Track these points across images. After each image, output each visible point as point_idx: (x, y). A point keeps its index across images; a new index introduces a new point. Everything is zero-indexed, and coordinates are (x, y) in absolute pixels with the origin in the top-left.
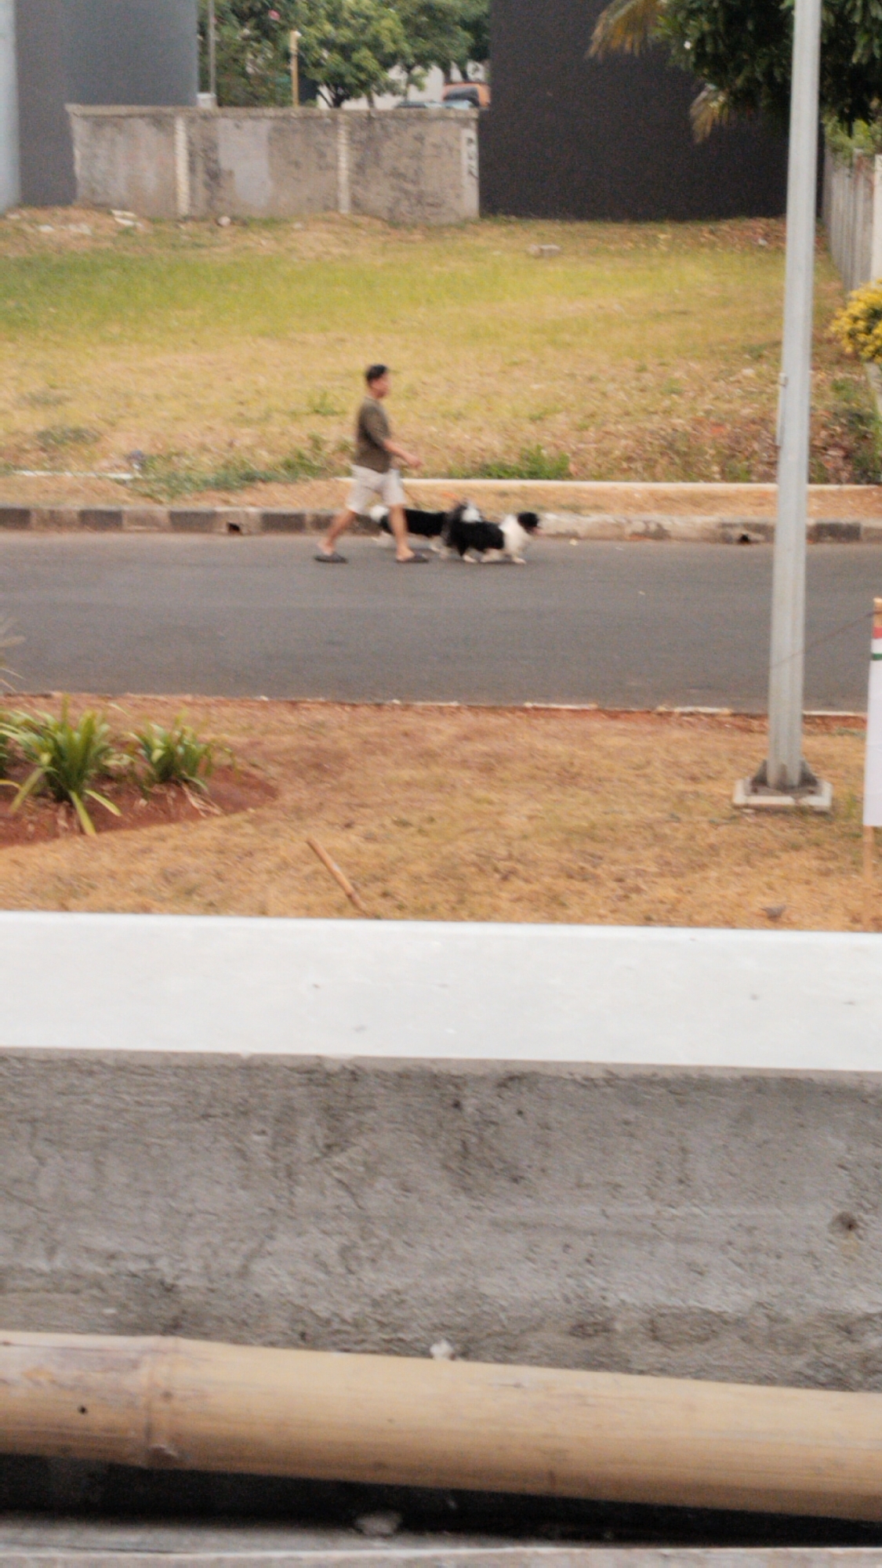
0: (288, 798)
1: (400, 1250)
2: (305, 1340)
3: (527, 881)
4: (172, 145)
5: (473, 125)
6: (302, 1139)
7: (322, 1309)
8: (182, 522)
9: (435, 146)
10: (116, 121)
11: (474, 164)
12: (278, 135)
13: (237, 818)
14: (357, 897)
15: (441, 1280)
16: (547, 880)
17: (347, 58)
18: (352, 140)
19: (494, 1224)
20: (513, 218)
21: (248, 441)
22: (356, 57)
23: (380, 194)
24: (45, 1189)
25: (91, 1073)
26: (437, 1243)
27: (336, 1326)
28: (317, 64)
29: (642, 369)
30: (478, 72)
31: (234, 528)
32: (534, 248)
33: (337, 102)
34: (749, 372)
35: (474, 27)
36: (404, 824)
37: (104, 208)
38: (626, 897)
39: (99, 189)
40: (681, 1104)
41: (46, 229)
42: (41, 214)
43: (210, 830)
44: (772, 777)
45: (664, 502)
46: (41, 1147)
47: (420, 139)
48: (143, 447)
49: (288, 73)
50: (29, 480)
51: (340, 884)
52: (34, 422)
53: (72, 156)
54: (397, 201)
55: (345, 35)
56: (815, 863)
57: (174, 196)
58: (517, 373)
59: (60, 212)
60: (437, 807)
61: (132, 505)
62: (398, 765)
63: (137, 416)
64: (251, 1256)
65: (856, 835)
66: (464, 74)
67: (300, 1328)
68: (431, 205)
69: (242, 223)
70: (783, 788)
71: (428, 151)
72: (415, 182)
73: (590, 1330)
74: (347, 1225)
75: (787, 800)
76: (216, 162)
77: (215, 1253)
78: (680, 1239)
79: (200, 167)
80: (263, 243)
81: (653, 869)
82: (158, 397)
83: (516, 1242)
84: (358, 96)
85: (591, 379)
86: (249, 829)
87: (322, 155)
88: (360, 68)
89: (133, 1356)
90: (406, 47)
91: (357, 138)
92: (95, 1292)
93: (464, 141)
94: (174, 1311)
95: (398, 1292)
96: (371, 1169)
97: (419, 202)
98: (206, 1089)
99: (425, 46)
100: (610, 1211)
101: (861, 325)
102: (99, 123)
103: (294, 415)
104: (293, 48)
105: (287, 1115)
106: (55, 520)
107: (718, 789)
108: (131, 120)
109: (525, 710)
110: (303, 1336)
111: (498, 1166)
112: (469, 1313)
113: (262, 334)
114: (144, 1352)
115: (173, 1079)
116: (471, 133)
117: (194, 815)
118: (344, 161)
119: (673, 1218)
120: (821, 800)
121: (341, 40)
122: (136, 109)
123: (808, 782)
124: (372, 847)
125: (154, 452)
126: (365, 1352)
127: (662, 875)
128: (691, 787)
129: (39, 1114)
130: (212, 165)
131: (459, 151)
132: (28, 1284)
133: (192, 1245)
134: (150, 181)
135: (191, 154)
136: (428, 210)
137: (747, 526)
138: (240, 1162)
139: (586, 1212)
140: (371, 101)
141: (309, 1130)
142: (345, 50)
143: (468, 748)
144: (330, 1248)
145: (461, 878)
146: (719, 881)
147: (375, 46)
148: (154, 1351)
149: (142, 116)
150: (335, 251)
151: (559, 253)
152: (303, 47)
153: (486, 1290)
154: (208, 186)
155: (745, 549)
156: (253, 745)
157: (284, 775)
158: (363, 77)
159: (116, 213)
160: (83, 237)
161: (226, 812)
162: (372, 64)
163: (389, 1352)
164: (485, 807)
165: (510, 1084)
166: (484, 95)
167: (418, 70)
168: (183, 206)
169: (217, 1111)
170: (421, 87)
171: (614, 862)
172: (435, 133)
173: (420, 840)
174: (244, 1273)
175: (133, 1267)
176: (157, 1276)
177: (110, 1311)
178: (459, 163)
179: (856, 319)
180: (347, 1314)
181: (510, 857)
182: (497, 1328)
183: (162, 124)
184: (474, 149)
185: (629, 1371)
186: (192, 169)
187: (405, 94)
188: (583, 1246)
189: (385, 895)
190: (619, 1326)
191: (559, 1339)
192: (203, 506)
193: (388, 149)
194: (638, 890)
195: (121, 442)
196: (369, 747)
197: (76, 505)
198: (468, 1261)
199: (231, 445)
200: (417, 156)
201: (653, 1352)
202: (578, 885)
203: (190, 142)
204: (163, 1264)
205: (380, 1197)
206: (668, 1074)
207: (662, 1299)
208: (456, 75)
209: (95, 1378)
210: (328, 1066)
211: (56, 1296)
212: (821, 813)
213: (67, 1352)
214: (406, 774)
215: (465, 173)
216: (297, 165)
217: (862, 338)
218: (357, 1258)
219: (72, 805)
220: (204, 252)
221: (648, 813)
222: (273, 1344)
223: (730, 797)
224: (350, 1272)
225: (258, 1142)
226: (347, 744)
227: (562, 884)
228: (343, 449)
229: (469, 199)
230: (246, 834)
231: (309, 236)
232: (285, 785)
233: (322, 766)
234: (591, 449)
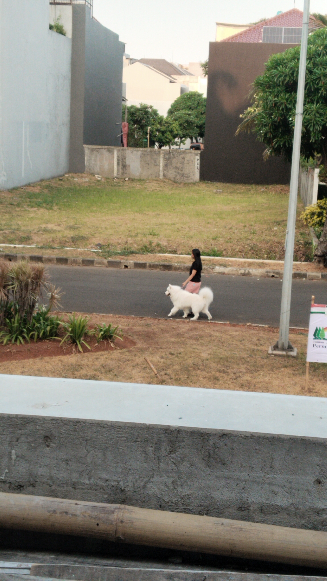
0: (139, 345)
1: (189, 483)
2: (161, 507)
3: (208, 373)
4: (113, 157)
5: (199, 155)
6: (163, 449)
7: (166, 499)
8: (111, 264)
9: (188, 160)
10: (98, 150)
11: (199, 166)
12: (143, 155)
13: (124, 350)
14: (158, 375)
15: (201, 492)
16: (213, 373)
17: (163, 135)
18: (164, 158)
19: (217, 477)
20: (209, 182)
21: (131, 242)
22: (165, 135)
23: (171, 173)
24: (89, 460)
25: (104, 427)
26: (200, 481)
27: (170, 504)
28: (155, 136)
29: (245, 226)
30: (200, 139)
31: (126, 267)
32: (215, 191)
33: (160, 147)
34: (275, 228)
35: (200, 127)
36: (172, 354)
37: (93, 174)
38: (237, 378)
39: (92, 169)
40: (272, 445)
41: (76, 179)
42: (75, 175)
43: (116, 354)
44: (280, 346)
45: (250, 265)
46: (88, 448)
47: (183, 158)
48: (101, 242)
49: (147, 139)
50: (68, 251)
51: (153, 371)
52: (71, 234)
53: (84, 159)
54: (176, 176)
55: (163, 128)
56: (292, 372)
57: (113, 172)
58: (209, 225)
59: (80, 175)
60: (182, 350)
61: (97, 259)
62: (171, 337)
63: (99, 233)
64: (146, 483)
65: (304, 363)
66: (197, 141)
67: (160, 504)
68: (186, 177)
69: (132, 180)
70: (283, 349)
71: (186, 162)
72: (182, 170)
73: (243, 509)
74: (175, 475)
75: (284, 353)
76: (125, 162)
77: (136, 481)
78: (270, 484)
79: (121, 164)
80: (138, 186)
81: (245, 371)
82: (106, 228)
83: (223, 482)
84: (166, 145)
85: (230, 229)
86: (127, 353)
87: (155, 162)
88: (167, 138)
89: (112, 509)
90: (180, 132)
91: (165, 157)
92: (102, 490)
93: (196, 160)
94: (124, 497)
95: (188, 495)
96: (182, 459)
97: (183, 176)
98: (136, 434)
99: (185, 132)
100: (250, 475)
101: (309, 216)
102: (92, 150)
103: (145, 235)
104: (148, 131)
105: (159, 442)
106: (75, 262)
107: (264, 348)
108: (101, 150)
109: (208, 323)
110: (160, 506)
111: (219, 460)
112: (208, 502)
113: (136, 212)
114: (115, 509)
115: (127, 430)
116: (198, 157)
117: (112, 349)
118: (162, 164)
119: (268, 478)
120: (294, 353)
121: (163, 130)
122: (103, 147)
123: (290, 348)
124: (162, 360)
125: (104, 244)
126: (178, 512)
127: (246, 372)
128: (256, 347)
129: (89, 438)
130: (124, 163)
131: (194, 162)
132: (82, 487)
133: (130, 478)
134: (106, 167)
135: (118, 160)
136: (185, 178)
137: (274, 272)
138: (145, 455)
139: (244, 475)
140: (170, 147)
141: (165, 447)
142: (163, 133)
143: (191, 334)
144: (170, 481)
145: (188, 370)
146: (263, 375)
147: (171, 131)
148: (119, 508)
149: (105, 149)
150: (158, 189)
151: (222, 192)
152: (151, 131)
153: (214, 496)
154: (122, 169)
155: (273, 279)
156: (129, 329)
157: (138, 339)
158: (167, 140)
159: (96, 176)
160: (86, 182)
161: (121, 349)
162: (170, 137)
163: (185, 512)
164: (196, 350)
165: (223, 436)
166: (202, 147)
167: (183, 139)
168: (115, 174)
169: (139, 440)
170: (184, 144)
171: (233, 368)
172: (188, 157)
173: (177, 359)
174: (144, 487)
175: (112, 484)
176: (120, 487)
177: (106, 496)
178: (194, 165)
179: (307, 215)
180: (174, 501)
181: (203, 365)
182: (217, 507)
183: (111, 152)
184: (199, 161)
185: (254, 521)
186: (118, 164)
187: (180, 145)
188: (242, 484)
189: (166, 375)
190: (251, 508)
191: (234, 511)
192: (118, 260)
193: (174, 161)
194: (240, 377)
195: (95, 241)
196: (163, 331)
197: (80, 258)
198: (209, 487)
199: (127, 242)
200: (182, 163)
201: (261, 516)
202: (222, 374)
203: (118, 156)
204: (121, 483)
205: (184, 467)
206: (269, 436)
207: (264, 501)
208: (194, 141)
209: (102, 515)
210: (171, 429)
211: (90, 491)
212: (294, 357)
213: (94, 508)
214: (173, 340)
215: (196, 168)
216: (148, 164)
217: (309, 220)
218: (177, 485)
219: (77, 344)
220: (121, 188)
221: (244, 355)
222: (152, 508)
223: (268, 351)
224: (175, 488)
225: (150, 449)
226: (156, 330)
227: (217, 374)
228: (158, 245)
229: (197, 176)
230: (126, 355)
231: (151, 184)
232: (138, 341)
233: (148, 336)
234: (230, 248)
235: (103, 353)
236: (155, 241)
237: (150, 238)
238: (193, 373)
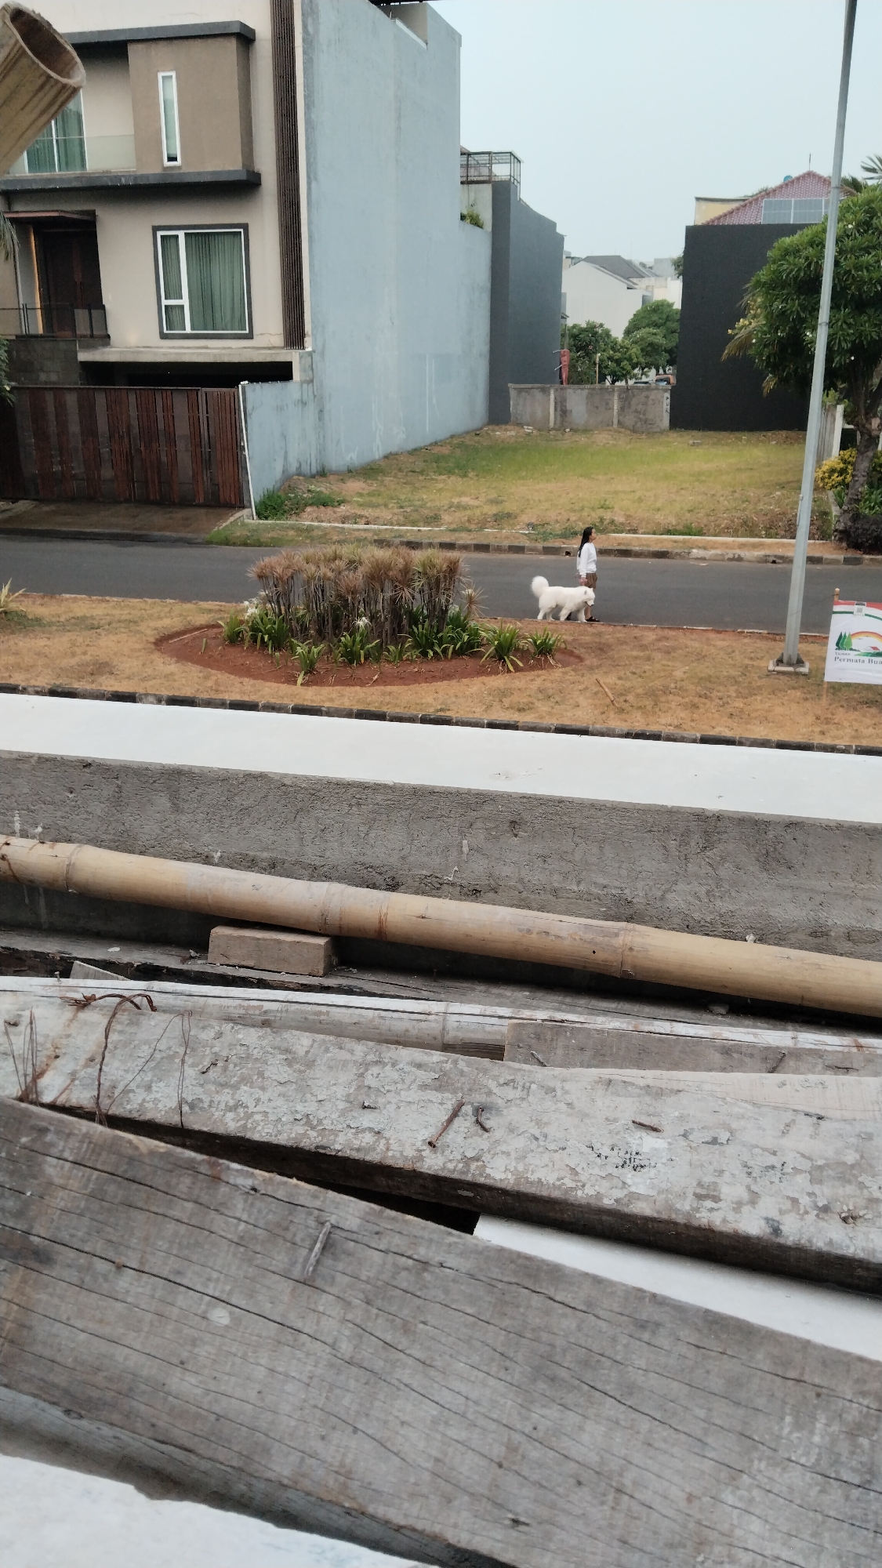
0: (588, 662)
3: (683, 698)
4: (548, 399)
5: (668, 390)
8: (547, 551)
9: (653, 399)
10: (527, 390)
11: (668, 407)
12: (590, 397)
13: (568, 669)
14: (615, 703)
16: (691, 698)
17: (618, 366)
18: (619, 398)
20: (683, 430)
21: (574, 518)
22: (622, 364)
23: (629, 420)
28: (606, 367)
29: (735, 492)
30: (670, 370)
31: (568, 553)
32: (691, 442)
33: (613, 382)
34: (778, 493)
35: (670, 351)
36: (634, 673)
37: (521, 425)
39: (519, 417)
41: (498, 433)
42: (497, 428)
43: (558, 673)
44: (785, 659)
45: (742, 546)
47: (647, 397)
48: (533, 521)
49: (595, 372)
50: (489, 533)
51: (607, 696)
52: (493, 510)
53: (509, 404)
54: (636, 423)
55: (618, 355)
56: (802, 696)
57: (548, 421)
58: (683, 492)
59: (504, 427)
60: (647, 667)
61: (527, 544)
62: (632, 650)
63: (532, 509)
65: (821, 684)
66: (665, 371)
68: (651, 423)
69: (574, 430)
70: (790, 664)
71: (650, 402)
72: (644, 415)
75: (791, 669)
76: (565, 406)
79: (559, 409)
80: (582, 439)
81: (734, 695)
82: (540, 501)
84: (622, 380)
85: (713, 495)
86: (572, 673)
87: (607, 404)
88: (623, 369)
90: (642, 360)
91: (621, 397)
93: (664, 398)
97: (645, 422)
99: (649, 359)
102: (520, 391)
103: (593, 509)
104: (597, 360)
106: (499, 549)
107: (762, 664)
108: (533, 390)
109: (683, 629)
113: (581, 476)
116: (668, 395)
117: (552, 667)
118: (616, 406)
120: (805, 670)
121: (616, 357)
122: (536, 385)
123: (800, 663)
124: (620, 682)
125: (538, 523)
127: (737, 697)
128: (751, 663)
130: (564, 408)
131: (662, 403)
134: (539, 413)
135: (556, 404)
136: (649, 426)
137: (776, 556)
140: (627, 382)
142: (618, 362)
143: (661, 644)
145: (656, 696)
146: (761, 701)
147: (630, 359)
149: (537, 388)
150: (611, 442)
151: (701, 444)
152: (601, 360)
154: (561, 416)
155: (774, 565)
156: (574, 640)
157: (587, 652)
158: (624, 372)
159: (525, 427)
160: (512, 435)
161: (564, 666)
162: (628, 368)
164: (667, 668)
166: (673, 380)
167: (646, 369)
168: (552, 424)
170: (647, 376)
171: (718, 691)
172: (653, 395)
173: (640, 680)
178: (662, 408)
179: (826, 473)
181: (676, 688)
183: (545, 391)
184: (668, 402)
186: (556, 410)
187: (641, 379)
189: (625, 701)
192: (556, 545)
193: (634, 401)
194: (728, 703)
195: (525, 518)
196: (620, 642)
197: (506, 543)
199: (568, 520)
200: (645, 404)
202: (703, 700)
203: (555, 397)
208: (661, 371)
212: (804, 675)
215: (664, 412)
216: (597, 407)
217: (827, 480)
219: (505, 662)
220: (558, 442)
221: (733, 672)
223: (767, 667)
226: (611, 641)
227: (696, 700)
228: (612, 522)
229: (666, 421)
230: (571, 676)
231: (601, 436)
232: (587, 656)
233: (601, 649)
234: (712, 524)
235: (540, 672)
236: (608, 516)
237: (601, 512)
238: (663, 699)
